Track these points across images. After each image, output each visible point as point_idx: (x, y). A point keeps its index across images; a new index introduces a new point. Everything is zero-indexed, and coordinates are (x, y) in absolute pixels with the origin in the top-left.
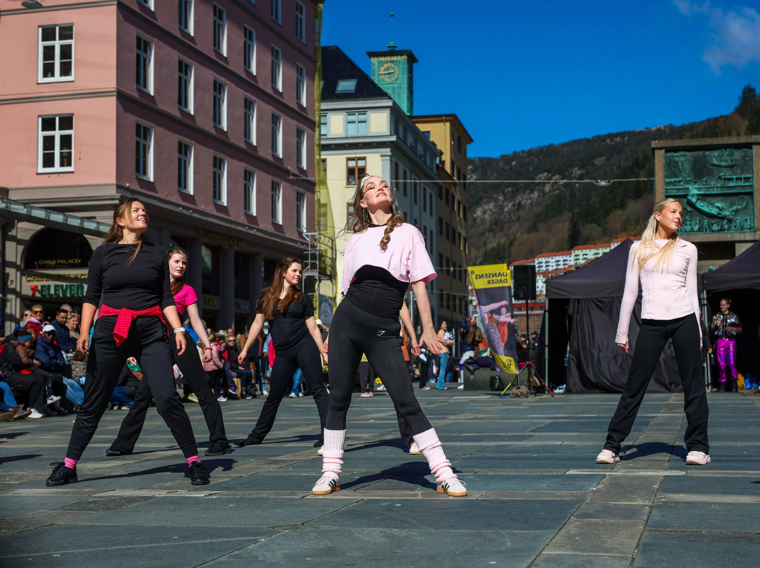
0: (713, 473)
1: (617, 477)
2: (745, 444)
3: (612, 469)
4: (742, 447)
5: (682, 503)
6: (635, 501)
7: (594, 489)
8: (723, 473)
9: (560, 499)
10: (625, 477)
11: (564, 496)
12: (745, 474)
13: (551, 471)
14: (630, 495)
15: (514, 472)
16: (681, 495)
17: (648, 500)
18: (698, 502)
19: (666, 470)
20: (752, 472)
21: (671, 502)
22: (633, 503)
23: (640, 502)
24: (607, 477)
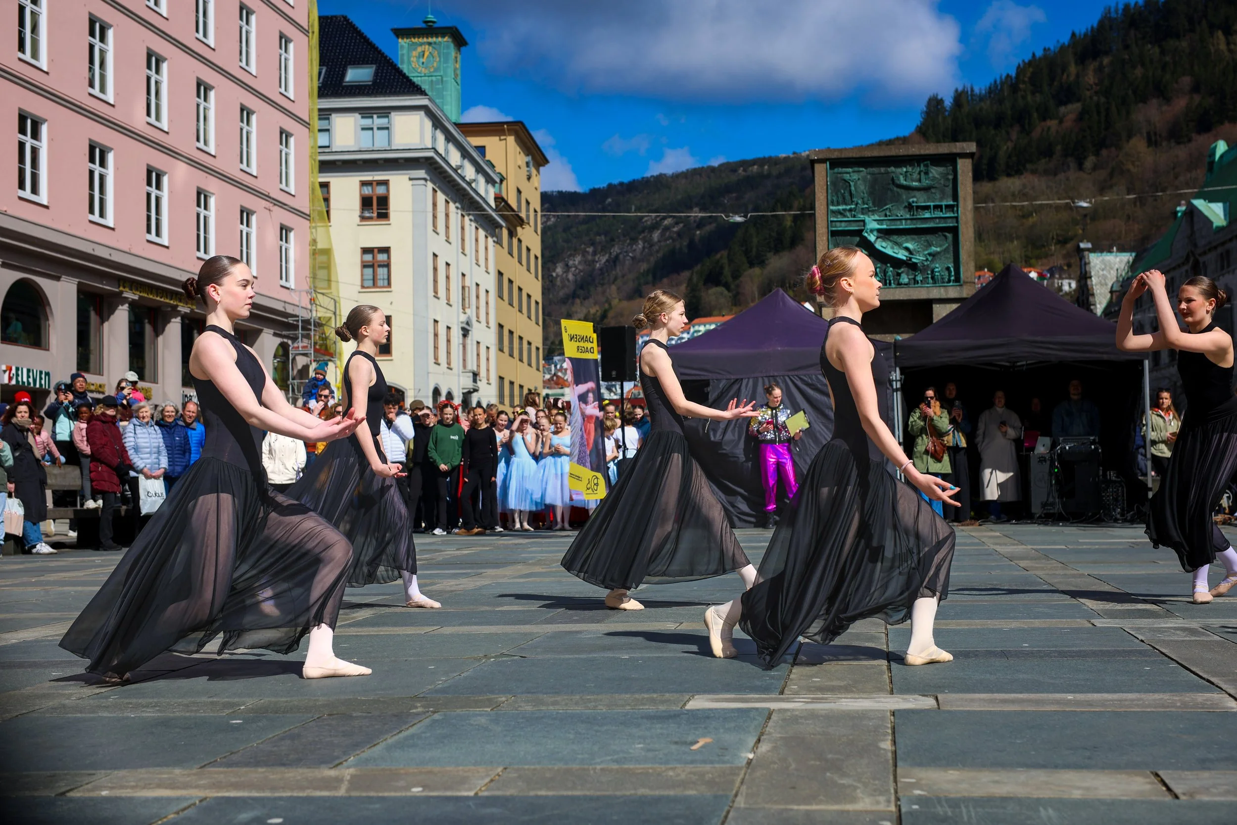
0: (992, 701)
1: (793, 719)
2: (1014, 624)
3: (782, 693)
4: (1012, 630)
5: (966, 800)
6: (854, 800)
7: (751, 756)
8: (1013, 701)
9: (672, 793)
10: (813, 715)
11: (684, 784)
12: (1058, 702)
13: (653, 701)
14: (836, 778)
15: (577, 704)
16: (953, 774)
17: (881, 794)
18: (1004, 799)
19: (892, 692)
20: (1070, 697)
21: (939, 800)
22: (849, 807)
23: (864, 803)
24: (774, 717)
